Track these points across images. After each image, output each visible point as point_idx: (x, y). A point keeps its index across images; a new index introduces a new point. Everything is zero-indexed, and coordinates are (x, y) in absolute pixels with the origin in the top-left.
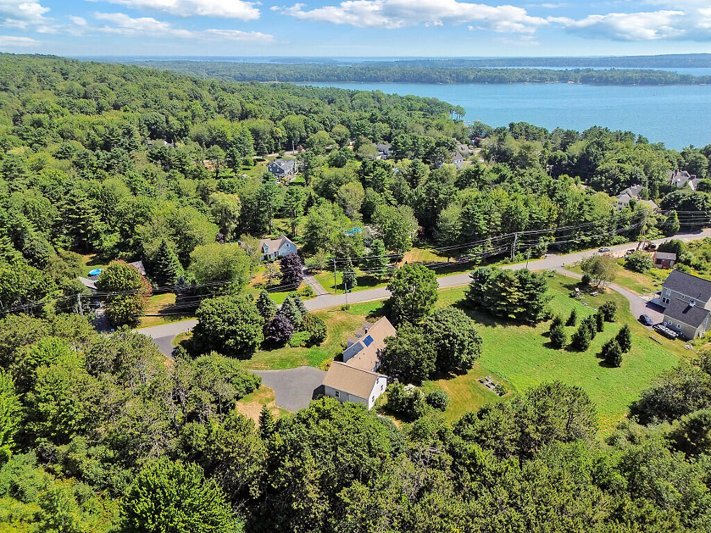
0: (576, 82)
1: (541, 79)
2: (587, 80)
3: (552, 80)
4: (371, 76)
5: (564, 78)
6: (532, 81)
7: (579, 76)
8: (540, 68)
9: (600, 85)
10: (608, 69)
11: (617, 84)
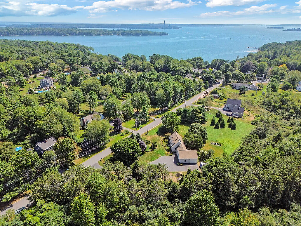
0: (119, 35)
1: (106, 33)
2: (123, 34)
3: (110, 34)
4: (27, 32)
5: (114, 33)
6: (103, 34)
7: (120, 32)
8: (99, 29)
9: (128, 36)
10: (129, 29)
11: (134, 35)
